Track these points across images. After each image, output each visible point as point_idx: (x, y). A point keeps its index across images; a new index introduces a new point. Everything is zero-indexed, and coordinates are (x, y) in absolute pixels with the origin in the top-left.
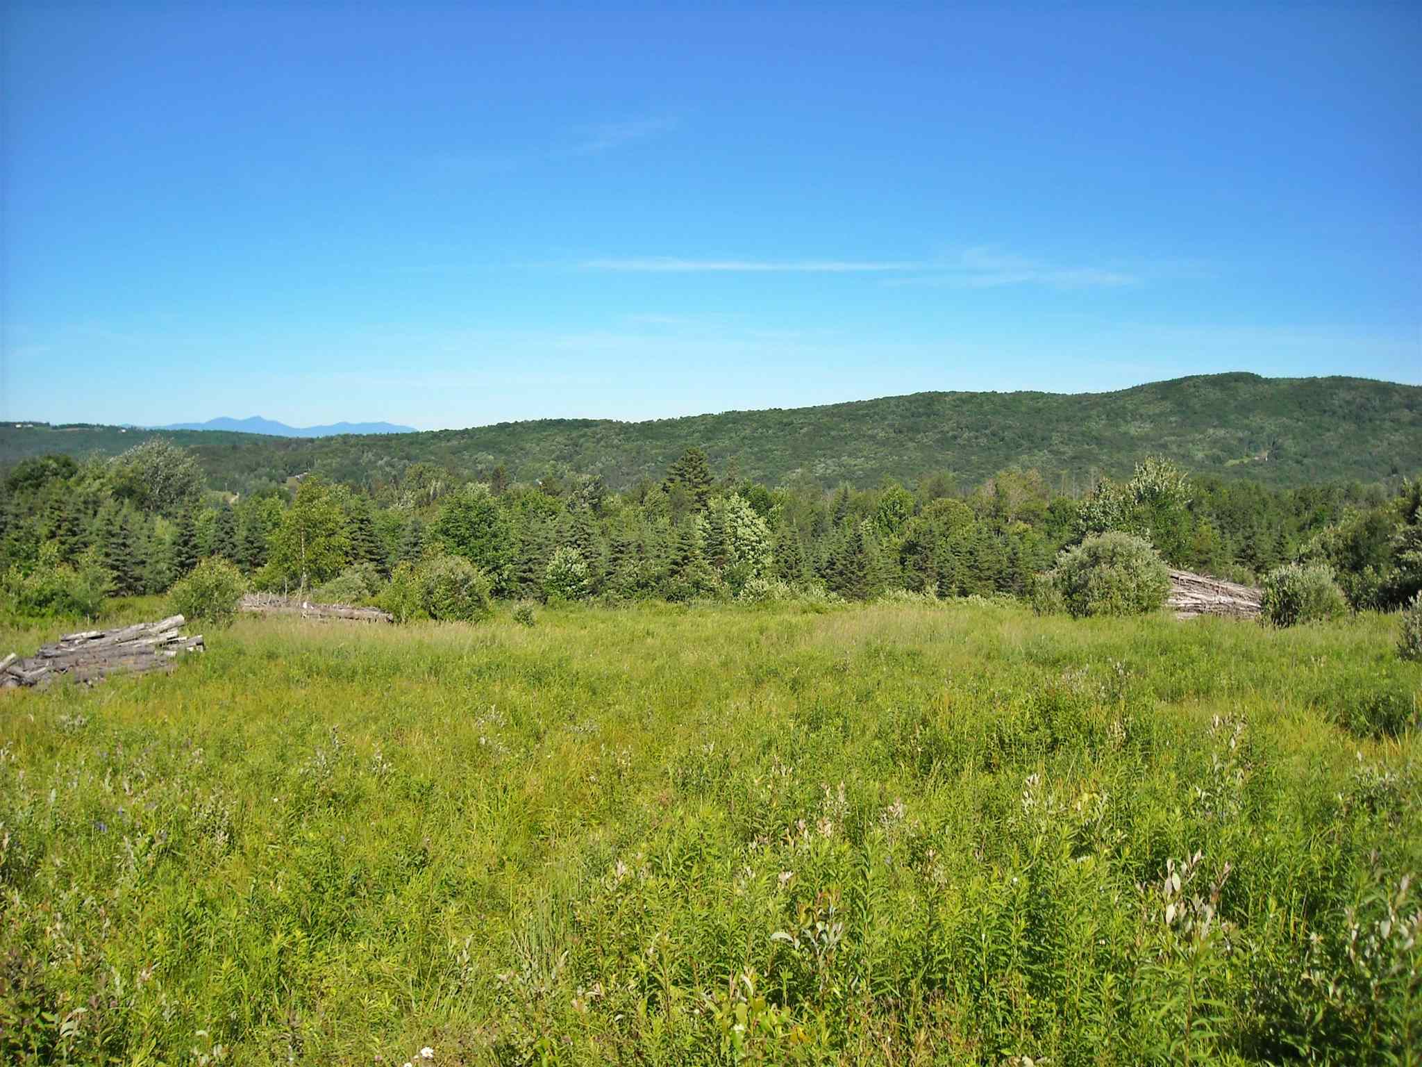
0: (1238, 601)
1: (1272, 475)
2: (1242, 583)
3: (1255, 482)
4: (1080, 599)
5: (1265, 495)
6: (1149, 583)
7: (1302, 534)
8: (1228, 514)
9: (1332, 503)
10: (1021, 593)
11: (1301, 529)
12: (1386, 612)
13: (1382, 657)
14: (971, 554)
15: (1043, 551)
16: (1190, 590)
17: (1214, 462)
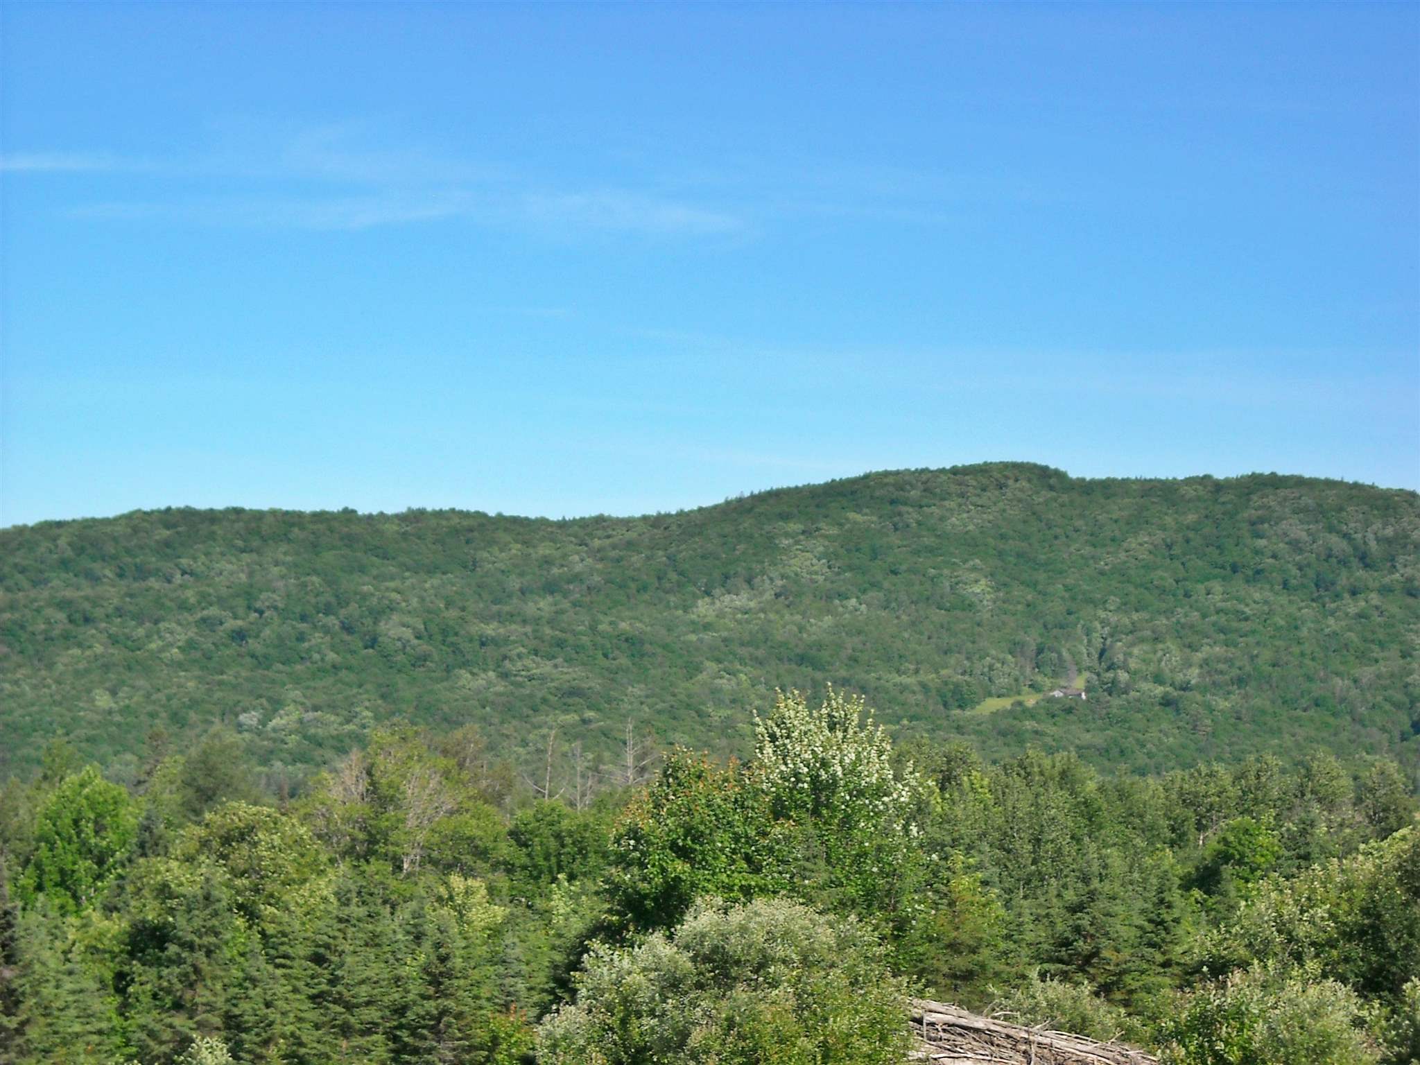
1: (1099, 737)
2: (1083, 1029)
3: (1059, 757)
16: (955, 1052)
17: (945, 705)
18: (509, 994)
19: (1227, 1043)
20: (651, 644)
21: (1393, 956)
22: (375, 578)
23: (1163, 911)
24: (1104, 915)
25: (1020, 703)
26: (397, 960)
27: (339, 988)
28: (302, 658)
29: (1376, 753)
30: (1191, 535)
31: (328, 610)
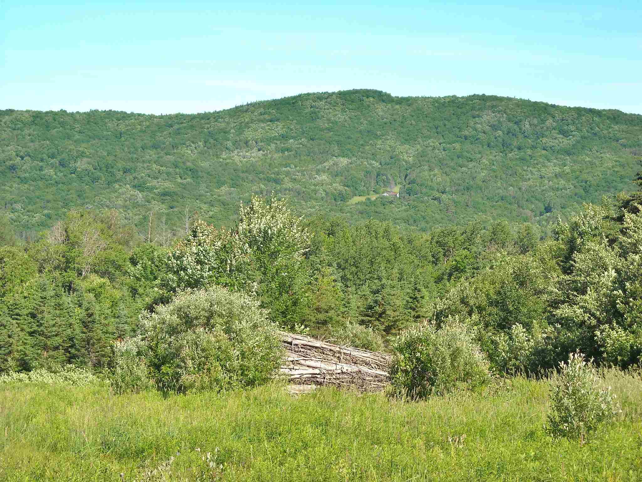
0: (364, 369)
1: (404, 214)
2: (367, 347)
3: (385, 224)
4: (170, 371)
5: (395, 239)
6: (256, 350)
7: (440, 286)
8: (352, 261)
9: (474, 249)
10: (98, 365)
11: (439, 280)
12: (538, 379)
13: (532, 434)
14: (33, 316)
15: (125, 312)
16: (306, 357)
17: (335, 199)
18: (121, 331)
19: (421, 353)
20: (202, 172)
21: (510, 312)
22: (75, 142)
23: (416, 293)
24: (388, 295)
25: (369, 199)
26: (70, 316)
27: (42, 328)
28: (42, 178)
29: (528, 222)
30: (446, 123)
31: (53, 156)
